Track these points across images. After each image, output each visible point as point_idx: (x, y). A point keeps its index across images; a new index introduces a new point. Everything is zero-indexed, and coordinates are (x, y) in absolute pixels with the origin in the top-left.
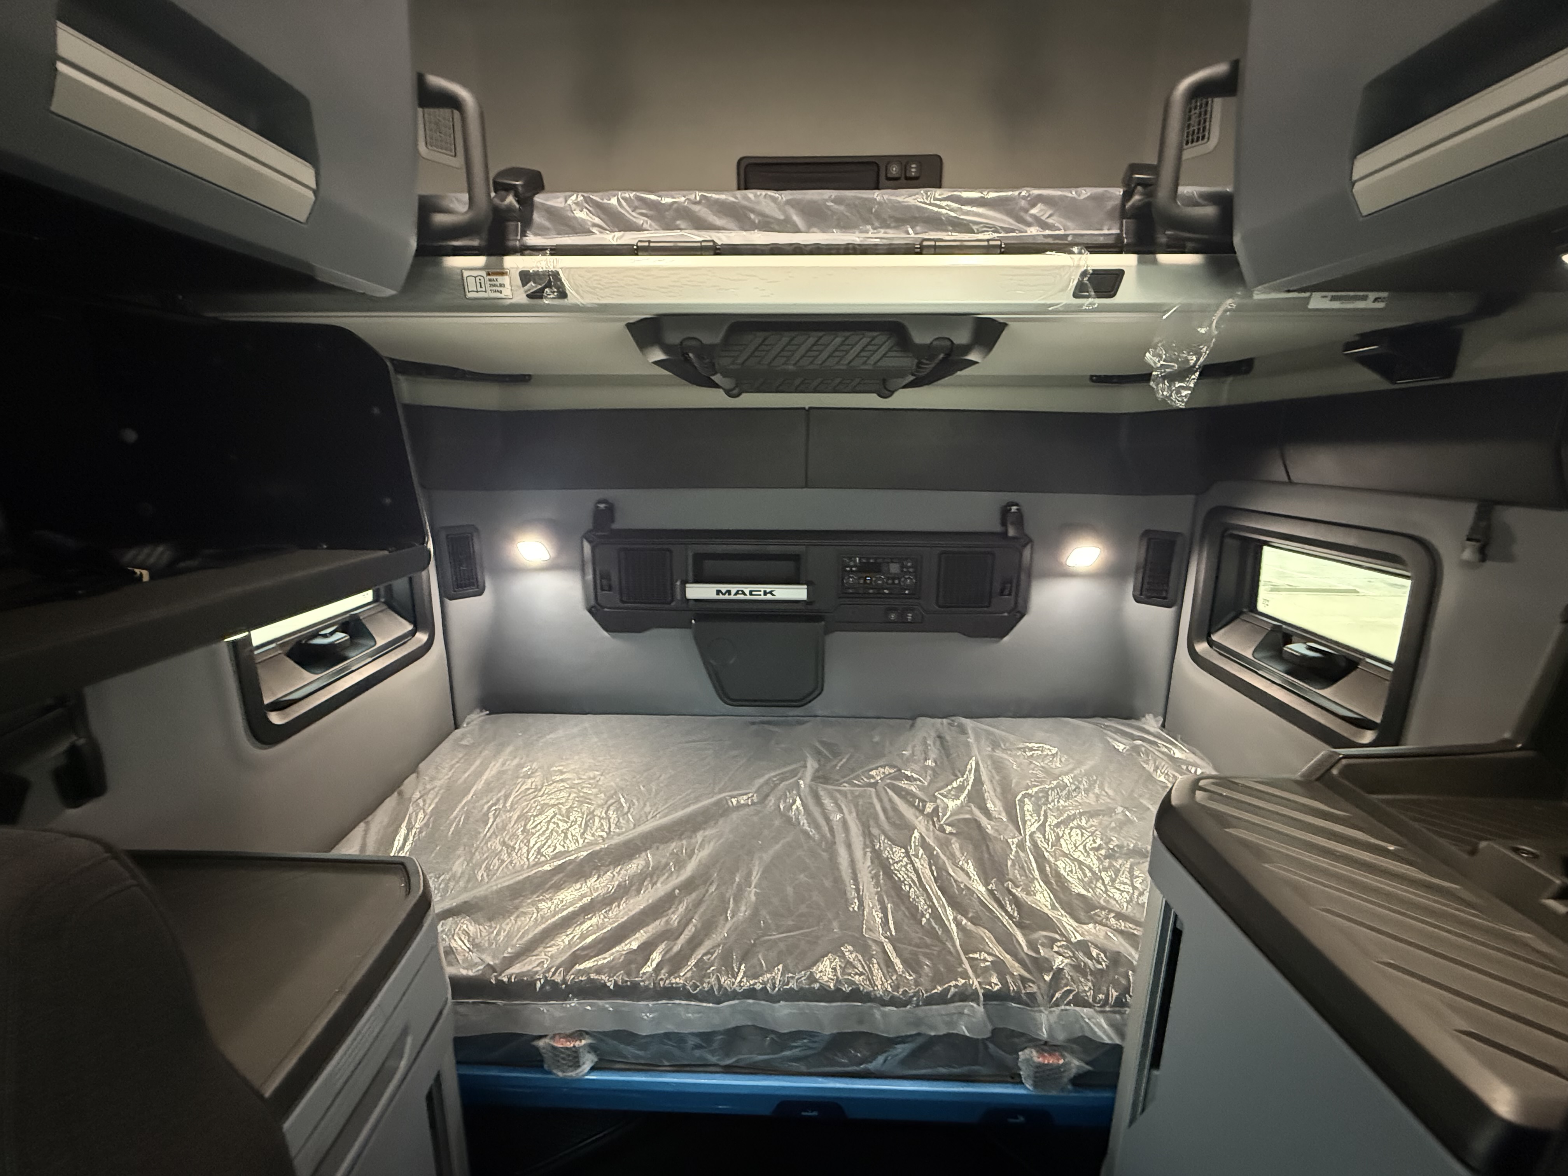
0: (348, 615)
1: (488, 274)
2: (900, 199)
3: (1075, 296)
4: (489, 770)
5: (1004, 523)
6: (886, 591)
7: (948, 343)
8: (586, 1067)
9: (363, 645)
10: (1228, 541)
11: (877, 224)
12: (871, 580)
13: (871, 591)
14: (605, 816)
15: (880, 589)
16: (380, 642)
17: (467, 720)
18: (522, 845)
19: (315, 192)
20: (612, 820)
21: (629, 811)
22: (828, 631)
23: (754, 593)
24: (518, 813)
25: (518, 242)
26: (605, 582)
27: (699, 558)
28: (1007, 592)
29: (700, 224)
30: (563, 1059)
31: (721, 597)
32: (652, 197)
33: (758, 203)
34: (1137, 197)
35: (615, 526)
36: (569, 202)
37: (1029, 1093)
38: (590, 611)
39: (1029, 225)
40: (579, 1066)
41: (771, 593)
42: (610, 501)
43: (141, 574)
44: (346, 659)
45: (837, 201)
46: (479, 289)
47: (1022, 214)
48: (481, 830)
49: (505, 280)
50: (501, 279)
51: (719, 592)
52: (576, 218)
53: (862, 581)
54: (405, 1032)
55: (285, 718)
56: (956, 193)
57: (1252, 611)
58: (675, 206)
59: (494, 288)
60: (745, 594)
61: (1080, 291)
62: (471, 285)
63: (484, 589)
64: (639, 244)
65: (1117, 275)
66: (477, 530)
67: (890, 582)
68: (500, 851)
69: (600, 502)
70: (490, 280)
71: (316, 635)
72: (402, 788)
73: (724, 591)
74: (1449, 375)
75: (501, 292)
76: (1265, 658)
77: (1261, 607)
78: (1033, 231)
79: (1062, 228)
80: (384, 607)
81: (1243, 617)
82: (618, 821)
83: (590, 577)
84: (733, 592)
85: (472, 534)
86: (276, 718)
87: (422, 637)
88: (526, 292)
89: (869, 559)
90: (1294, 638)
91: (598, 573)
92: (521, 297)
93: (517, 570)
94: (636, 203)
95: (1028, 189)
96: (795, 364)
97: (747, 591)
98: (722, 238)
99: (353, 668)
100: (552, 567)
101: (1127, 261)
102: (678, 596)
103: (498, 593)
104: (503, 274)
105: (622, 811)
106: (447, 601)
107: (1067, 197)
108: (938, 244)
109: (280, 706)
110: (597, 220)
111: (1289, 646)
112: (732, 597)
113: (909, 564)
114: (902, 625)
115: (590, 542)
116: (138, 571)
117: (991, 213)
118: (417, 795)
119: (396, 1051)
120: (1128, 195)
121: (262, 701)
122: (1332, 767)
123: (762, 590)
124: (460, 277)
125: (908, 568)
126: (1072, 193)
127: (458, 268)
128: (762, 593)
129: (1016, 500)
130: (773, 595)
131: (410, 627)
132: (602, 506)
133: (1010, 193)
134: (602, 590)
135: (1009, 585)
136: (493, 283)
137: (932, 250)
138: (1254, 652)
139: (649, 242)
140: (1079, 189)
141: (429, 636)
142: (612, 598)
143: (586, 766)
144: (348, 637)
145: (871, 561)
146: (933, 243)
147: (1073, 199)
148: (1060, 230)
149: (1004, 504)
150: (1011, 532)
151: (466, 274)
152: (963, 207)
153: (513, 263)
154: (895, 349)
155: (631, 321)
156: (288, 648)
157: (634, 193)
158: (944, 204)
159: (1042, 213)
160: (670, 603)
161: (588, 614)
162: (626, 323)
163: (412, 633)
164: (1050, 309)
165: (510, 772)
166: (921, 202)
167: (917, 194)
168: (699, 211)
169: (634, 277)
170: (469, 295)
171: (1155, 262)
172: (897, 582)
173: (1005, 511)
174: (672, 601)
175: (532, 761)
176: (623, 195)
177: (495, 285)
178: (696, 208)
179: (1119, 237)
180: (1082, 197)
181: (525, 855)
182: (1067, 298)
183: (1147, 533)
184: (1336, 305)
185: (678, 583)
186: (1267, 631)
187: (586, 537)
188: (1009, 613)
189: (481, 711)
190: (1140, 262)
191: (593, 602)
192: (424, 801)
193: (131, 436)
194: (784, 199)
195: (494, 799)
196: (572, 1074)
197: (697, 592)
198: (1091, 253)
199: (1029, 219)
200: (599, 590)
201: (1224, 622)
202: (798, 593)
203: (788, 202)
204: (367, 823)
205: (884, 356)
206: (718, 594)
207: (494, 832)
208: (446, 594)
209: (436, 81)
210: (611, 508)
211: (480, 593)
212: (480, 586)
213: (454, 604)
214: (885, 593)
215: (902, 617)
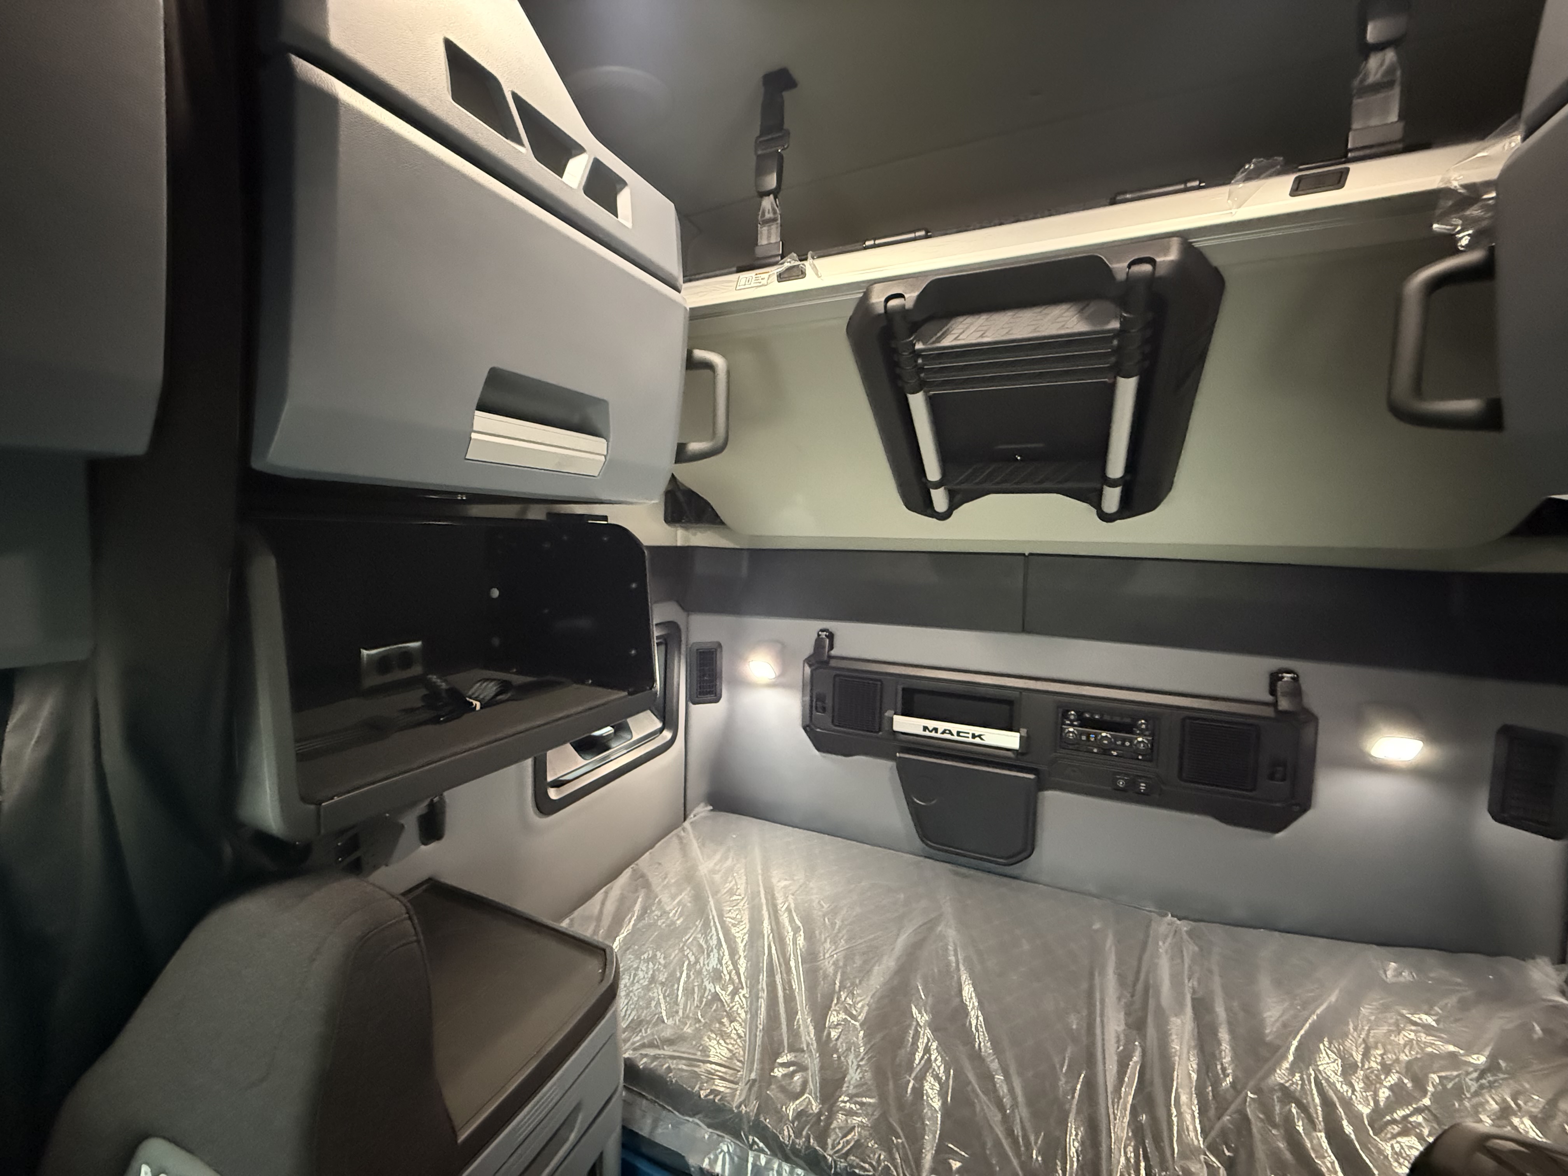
5: (1273, 691)
6: (1114, 752)
9: (623, 738)
12: (1095, 737)
13: (1094, 750)
15: (1105, 749)
16: (636, 737)
17: (694, 812)
19: (605, 456)
22: (1042, 785)
23: (961, 734)
26: (819, 703)
27: (908, 691)
28: (1278, 776)
31: (927, 733)
35: (833, 653)
38: (805, 728)
41: (980, 736)
42: (830, 630)
43: (475, 705)
44: (608, 748)
51: (925, 728)
53: (1084, 738)
54: (577, 1109)
55: (560, 794)
60: (952, 735)
63: (720, 697)
66: (720, 646)
67: (1119, 743)
69: (822, 631)
73: (931, 729)
83: (808, 698)
84: (941, 730)
85: (716, 650)
86: (553, 794)
87: (667, 735)
89: (1092, 714)
91: (814, 696)
93: (747, 684)
97: (955, 733)
99: (612, 758)
100: (775, 684)
102: (886, 726)
103: (731, 701)
106: (690, 704)
109: (558, 784)
112: (939, 735)
113: (1143, 726)
114: (1132, 796)
115: (810, 666)
116: (474, 702)
119: (568, 1122)
121: (546, 779)
123: (971, 732)
125: (1141, 729)
128: (970, 736)
129: (1288, 667)
130: (982, 739)
131: (659, 725)
132: (823, 634)
134: (817, 710)
135: (1280, 769)
141: (673, 733)
142: (825, 718)
145: (1096, 716)
149: (1275, 669)
150: (1285, 704)
160: (878, 732)
161: (803, 732)
163: (661, 731)
173: (1275, 678)
174: (880, 730)
183: (1506, 729)
185: (886, 714)
187: (807, 661)
189: (706, 806)
191: (808, 721)
193: (495, 593)
202: (1010, 740)
206: (924, 730)
208: (691, 701)
209: (699, 354)
210: (831, 636)
211: (717, 701)
212: (718, 695)
213: (696, 709)
214: (1112, 755)
215: (1132, 784)
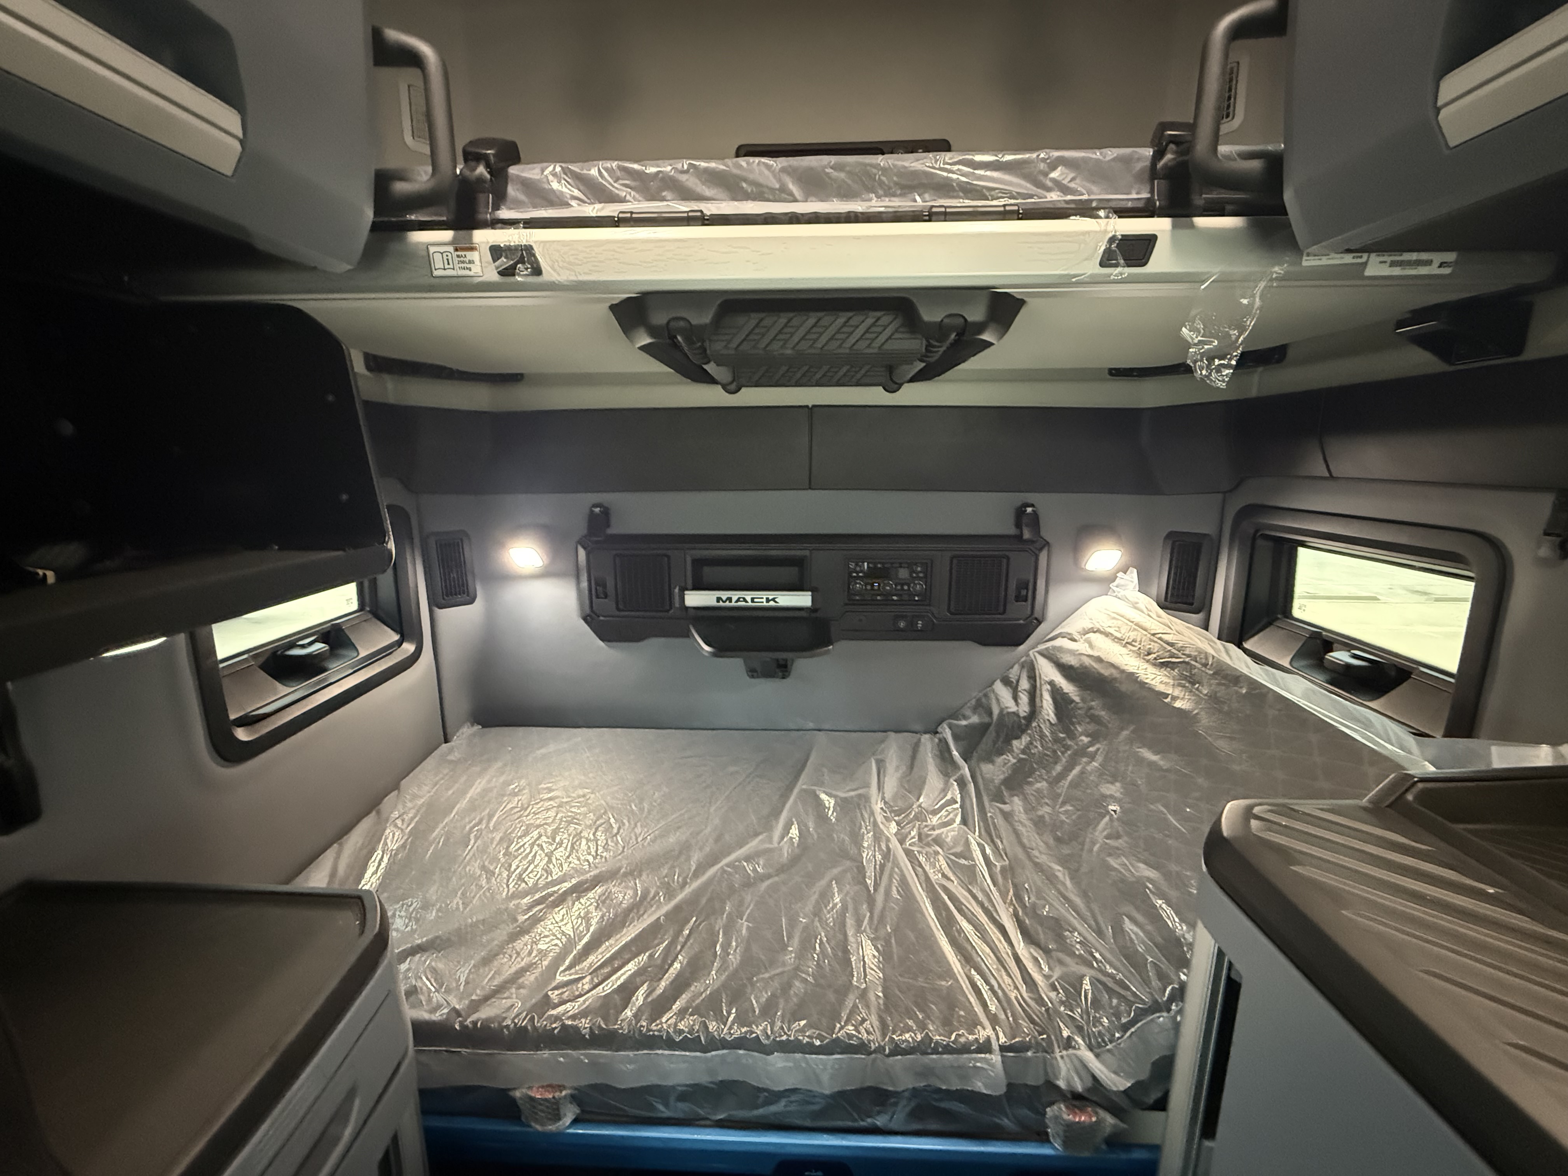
0: (329, 625)
1: (456, 250)
2: (906, 164)
3: (1102, 264)
4: (474, 787)
5: (1018, 525)
6: (895, 598)
7: (962, 320)
8: (568, 1120)
9: (344, 656)
10: (1260, 542)
11: (881, 192)
12: (879, 585)
13: (879, 598)
14: (592, 838)
15: (887, 595)
16: (363, 653)
17: (457, 734)
18: (503, 870)
19: (241, 142)
20: (599, 843)
21: (618, 833)
23: (755, 600)
24: (501, 835)
25: (488, 216)
26: (600, 589)
27: (699, 563)
28: (1022, 598)
29: (686, 195)
30: (542, 1111)
31: (721, 604)
32: (636, 166)
33: (751, 171)
34: (1169, 156)
35: (610, 531)
36: (546, 172)
37: (1059, 1153)
38: (585, 619)
39: (1049, 190)
40: (560, 1119)
41: (773, 600)
42: (606, 505)
43: (45, 575)
44: (325, 670)
45: (836, 167)
46: (447, 266)
47: (1041, 178)
48: (459, 852)
49: (474, 256)
50: (470, 255)
51: (719, 599)
52: (553, 191)
53: (869, 587)
54: (351, 1094)
55: (255, 733)
56: (967, 157)
57: (1287, 618)
58: (661, 175)
59: (463, 265)
60: (747, 602)
61: (1107, 260)
62: (438, 261)
63: (475, 598)
64: (621, 215)
65: (1148, 242)
66: (467, 536)
67: (899, 588)
68: (480, 876)
69: (595, 506)
70: (458, 256)
71: (293, 645)
72: (381, 806)
73: (724, 599)
74: (1519, 351)
75: (470, 270)
76: (1303, 666)
77: (1296, 613)
78: (1054, 196)
79: (1085, 192)
80: (370, 616)
81: (1278, 623)
82: (607, 843)
83: (585, 584)
84: (734, 599)
85: (462, 540)
86: (242, 734)
87: (409, 648)
88: (497, 268)
89: (877, 564)
90: (1335, 646)
91: (593, 580)
92: (491, 275)
93: (507, 577)
94: (619, 173)
95: (1047, 151)
96: (793, 348)
97: (748, 599)
98: (710, 209)
99: (333, 680)
100: (545, 574)
101: (1160, 226)
102: (677, 605)
103: (490, 602)
104: (472, 249)
105: (611, 833)
106: (436, 609)
107: (1091, 158)
108: (948, 210)
109: (247, 721)
110: (576, 193)
111: (1331, 654)
112: (733, 604)
113: (919, 569)
114: (912, 634)
115: (585, 548)
116: (41, 572)
117: (1007, 177)
118: (396, 814)
119: (340, 1115)
120: (1159, 154)
121: (228, 717)
122: (1407, 790)
123: (765, 597)
124: (425, 253)
125: (917, 573)
126: (1097, 155)
127: (423, 244)
128: (764, 600)
129: (1030, 501)
130: (776, 602)
131: (396, 637)
132: (597, 510)
133: (1027, 156)
134: (598, 597)
135: (1025, 591)
136: (462, 259)
137: (943, 217)
138: (1292, 660)
139: (632, 213)
140: (1104, 150)
141: (417, 646)
142: (608, 605)
143: (576, 782)
144: (327, 648)
145: (879, 566)
146: (943, 209)
147: (1097, 160)
148: (1083, 194)
149: (1020, 504)
150: (1027, 535)
151: (432, 249)
152: (976, 172)
153: (483, 237)
154: (901, 330)
155: (614, 302)
156: (261, 660)
157: (616, 163)
158: (955, 168)
159: (1064, 176)
160: (668, 611)
161: (582, 622)
162: (609, 304)
163: (399, 644)
164: (1074, 280)
165: (495, 791)
166: (929, 167)
167: (925, 158)
168: (687, 180)
169: (614, 251)
170: (436, 273)
171: (1192, 226)
172: (906, 587)
173: (1020, 512)
174: (671, 608)
175: (521, 778)
176: (605, 165)
177: (463, 262)
178: (683, 178)
179: (1149, 201)
180: (1108, 158)
181: (505, 881)
182: (1093, 268)
183: (1171, 535)
184: (1397, 271)
185: (677, 590)
186: (1305, 638)
187: (581, 543)
188: (1024, 620)
189: (472, 725)
190: (1174, 226)
191: (588, 610)
192: (403, 821)
193: (67, 428)
194: (780, 166)
195: (477, 820)
196: (552, 1128)
197: (695, 599)
198: (1120, 217)
199: (1049, 184)
200: (594, 597)
201: (1257, 628)
202: (802, 600)
203: (783, 170)
204: (341, 845)
205: (890, 338)
206: (718, 601)
207: (474, 855)
208: (435, 603)
209: (394, 35)
210: (606, 512)
211: (471, 602)
212: (471, 594)
213: (444, 613)
214: (893, 600)
215: (912, 624)
